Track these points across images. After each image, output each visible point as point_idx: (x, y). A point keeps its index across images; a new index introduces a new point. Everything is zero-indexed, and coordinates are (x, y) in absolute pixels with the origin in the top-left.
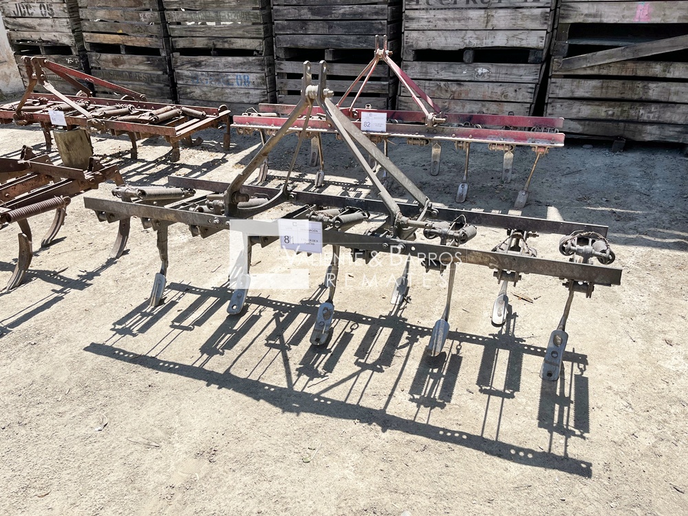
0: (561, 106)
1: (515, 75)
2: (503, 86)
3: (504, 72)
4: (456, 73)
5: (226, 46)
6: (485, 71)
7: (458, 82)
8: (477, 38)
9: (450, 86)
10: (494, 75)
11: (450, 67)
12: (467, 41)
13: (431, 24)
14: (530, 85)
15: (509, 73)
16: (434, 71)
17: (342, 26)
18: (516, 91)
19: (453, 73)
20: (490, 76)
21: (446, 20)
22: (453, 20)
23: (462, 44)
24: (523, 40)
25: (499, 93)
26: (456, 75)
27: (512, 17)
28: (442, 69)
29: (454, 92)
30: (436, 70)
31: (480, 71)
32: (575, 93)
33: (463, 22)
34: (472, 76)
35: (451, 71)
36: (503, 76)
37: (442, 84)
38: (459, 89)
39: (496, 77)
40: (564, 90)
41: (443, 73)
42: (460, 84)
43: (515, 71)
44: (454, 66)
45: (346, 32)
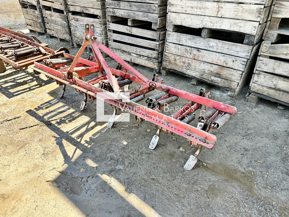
0: (264, 77)
1: (233, 50)
2: (225, 56)
3: (227, 47)
4: (196, 43)
5: (87, 12)
6: (214, 44)
7: (198, 49)
8: (211, 22)
9: (193, 51)
10: (220, 48)
11: (193, 38)
12: (204, 23)
13: (183, 9)
14: (244, 59)
15: (230, 49)
16: (184, 40)
17: (136, 6)
18: (233, 61)
19: (195, 43)
20: (217, 49)
21: (192, 7)
22: (197, 8)
23: (201, 24)
24: (241, 27)
25: (222, 61)
26: (197, 45)
27: (235, 10)
28: (189, 40)
29: (195, 55)
31: (211, 44)
32: (275, 71)
33: (202, 10)
34: (206, 46)
35: (194, 41)
36: (226, 50)
37: (189, 48)
38: (198, 54)
39: (221, 50)
40: (267, 67)
41: (189, 42)
42: (199, 51)
43: (234, 48)
44: (196, 38)
45: (138, 10)
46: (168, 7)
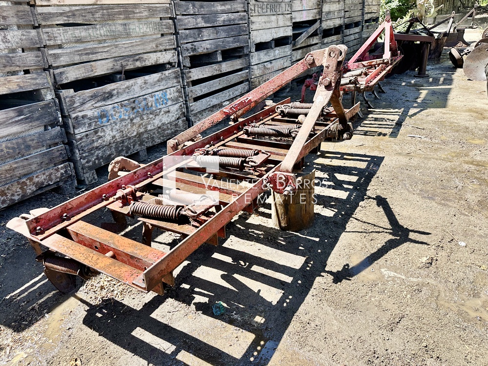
5: (138, 64)
6: (278, 52)
7: (270, 61)
8: (275, 33)
11: (268, 52)
17: (224, 31)
18: (287, 61)
19: (269, 56)
20: (279, 55)
21: (265, 23)
24: (287, 32)
28: (266, 54)
30: (263, 56)
33: (271, 24)
34: (275, 56)
38: (271, 66)
40: (295, 57)
42: (271, 63)
43: (286, 50)
45: (227, 35)
46: (251, 26)
